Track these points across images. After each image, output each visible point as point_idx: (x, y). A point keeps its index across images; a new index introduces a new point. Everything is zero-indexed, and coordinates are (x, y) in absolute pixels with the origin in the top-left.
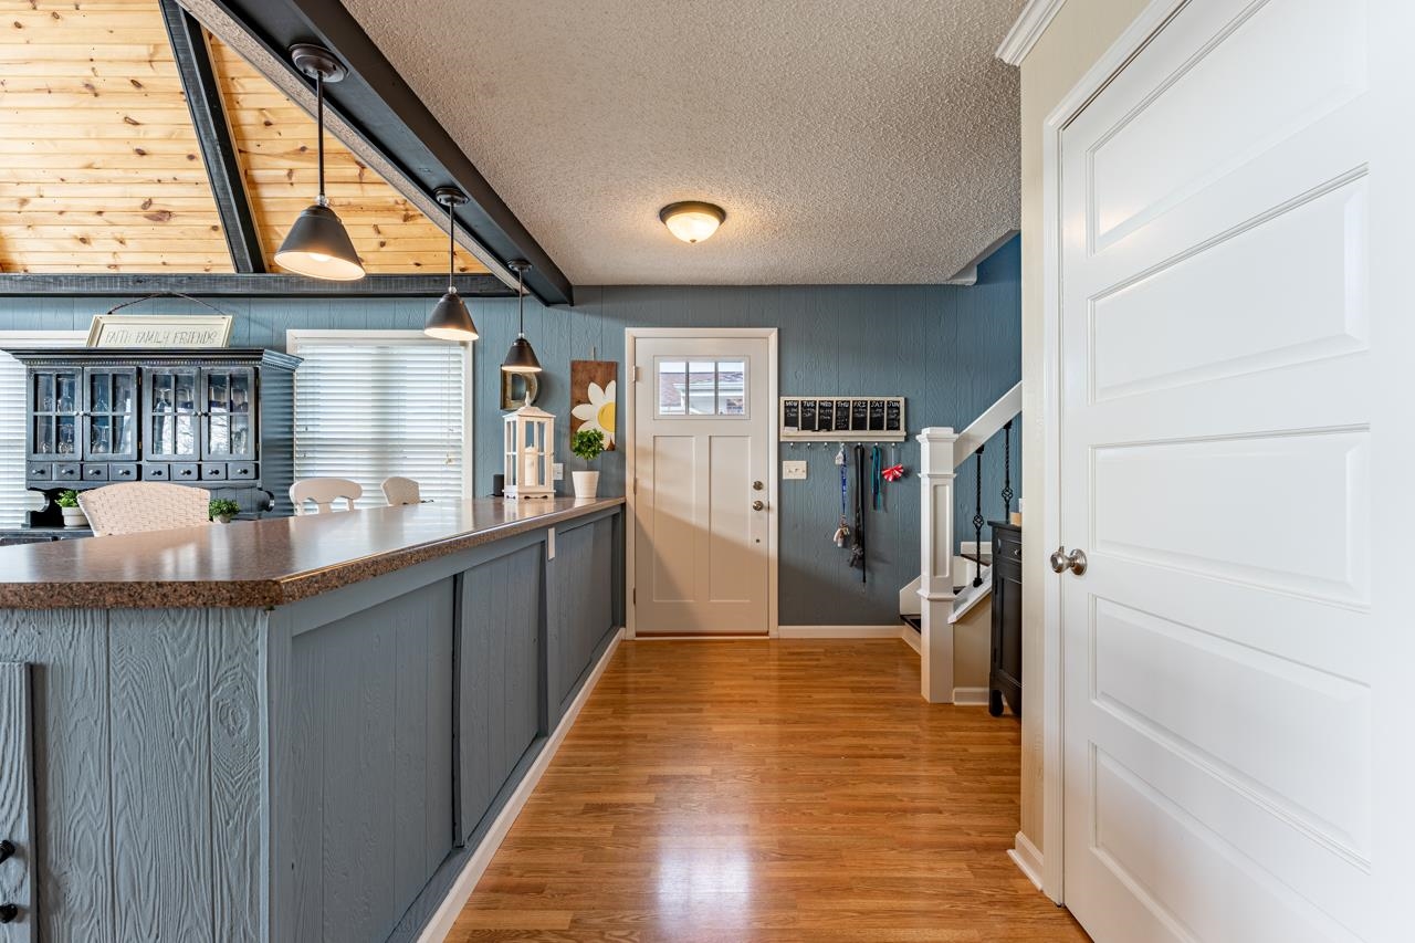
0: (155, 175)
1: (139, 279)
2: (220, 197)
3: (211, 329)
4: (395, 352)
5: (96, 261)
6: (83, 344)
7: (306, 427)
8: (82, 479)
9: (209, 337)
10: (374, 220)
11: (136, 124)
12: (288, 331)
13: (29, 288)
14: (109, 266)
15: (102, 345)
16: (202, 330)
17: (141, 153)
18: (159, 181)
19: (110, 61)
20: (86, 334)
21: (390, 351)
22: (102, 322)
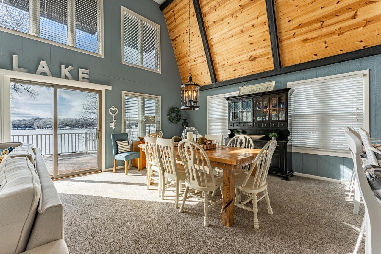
0: (253, 49)
1: (248, 77)
2: (273, 48)
3: (270, 85)
4: (328, 83)
5: (237, 75)
6: (238, 95)
7: (295, 111)
8: (240, 127)
9: (269, 88)
10: (324, 40)
11: (251, 36)
12: (288, 83)
13: (224, 84)
14: (239, 76)
15: (242, 94)
16: (266, 86)
17: (251, 44)
18: (255, 50)
19: (247, 22)
20: (238, 92)
21: (327, 84)
22: (241, 89)
